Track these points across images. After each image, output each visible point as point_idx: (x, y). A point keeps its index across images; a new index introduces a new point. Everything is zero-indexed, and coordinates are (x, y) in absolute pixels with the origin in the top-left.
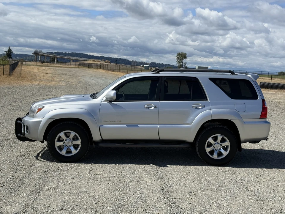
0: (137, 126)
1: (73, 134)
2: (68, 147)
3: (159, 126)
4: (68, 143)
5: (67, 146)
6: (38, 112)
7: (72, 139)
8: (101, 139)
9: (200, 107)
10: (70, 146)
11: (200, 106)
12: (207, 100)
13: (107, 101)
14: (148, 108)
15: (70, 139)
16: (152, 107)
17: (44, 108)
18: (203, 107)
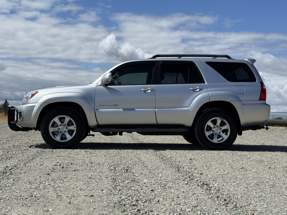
0: (133, 109)
1: (67, 119)
2: (63, 133)
3: (156, 109)
4: (63, 128)
5: (61, 132)
6: (31, 97)
7: (66, 125)
8: (97, 124)
9: (198, 90)
10: (65, 132)
11: (198, 88)
12: (204, 83)
13: (103, 84)
14: (145, 91)
15: (65, 125)
16: (148, 91)
17: (38, 93)
18: (201, 90)
